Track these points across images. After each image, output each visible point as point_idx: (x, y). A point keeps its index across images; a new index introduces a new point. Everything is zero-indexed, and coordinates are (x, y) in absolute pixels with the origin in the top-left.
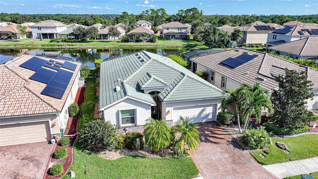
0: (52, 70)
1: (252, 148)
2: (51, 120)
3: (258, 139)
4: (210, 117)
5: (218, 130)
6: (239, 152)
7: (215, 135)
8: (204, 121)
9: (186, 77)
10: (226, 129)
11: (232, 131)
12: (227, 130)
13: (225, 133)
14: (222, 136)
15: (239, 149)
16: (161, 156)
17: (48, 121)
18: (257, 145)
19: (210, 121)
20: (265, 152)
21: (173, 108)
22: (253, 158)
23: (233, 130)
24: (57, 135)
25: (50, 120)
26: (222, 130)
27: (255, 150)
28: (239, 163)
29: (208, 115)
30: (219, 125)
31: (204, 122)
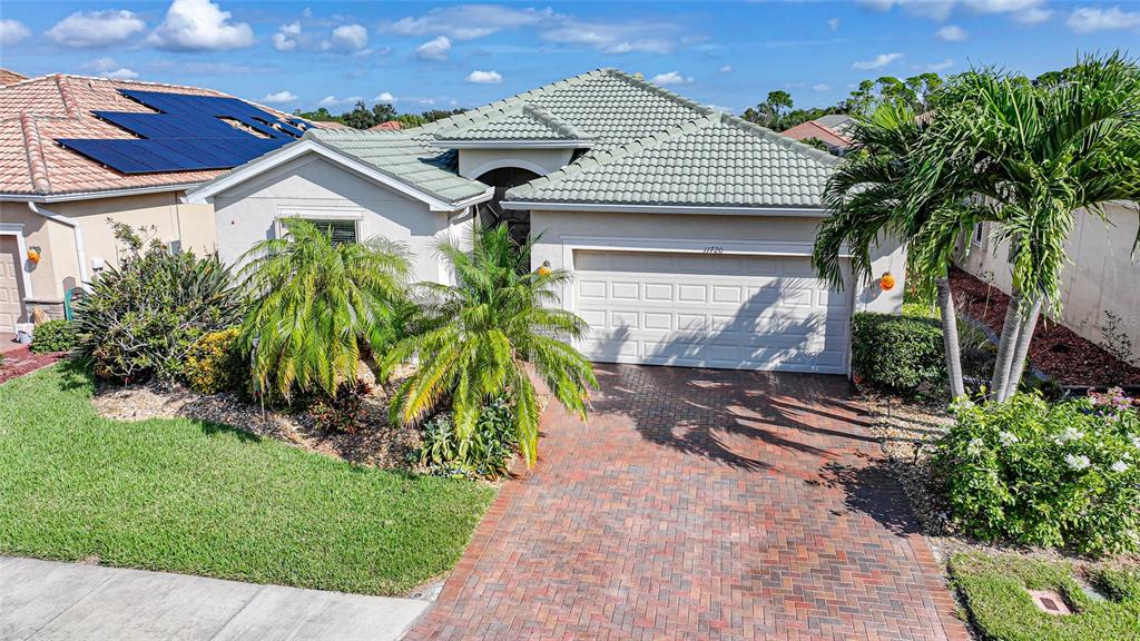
0: (256, 134)
1: (978, 529)
2: (25, 236)
3: (1040, 464)
4: (816, 344)
5: (824, 410)
6: (866, 534)
7: (773, 429)
8: (775, 363)
9: (718, 120)
10: (879, 414)
11: (914, 426)
12: (883, 420)
13: (858, 430)
14: (817, 441)
15: (884, 520)
16: (344, 455)
17: (14, 238)
18: (1020, 509)
19: (814, 369)
20: (1103, 586)
21: (568, 248)
22: (952, 593)
23: (923, 424)
24: (47, 307)
25: (19, 234)
26: (853, 416)
27: (1011, 553)
28: (800, 597)
29: (802, 331)
30: (853, 392)
31: (776, 372)
